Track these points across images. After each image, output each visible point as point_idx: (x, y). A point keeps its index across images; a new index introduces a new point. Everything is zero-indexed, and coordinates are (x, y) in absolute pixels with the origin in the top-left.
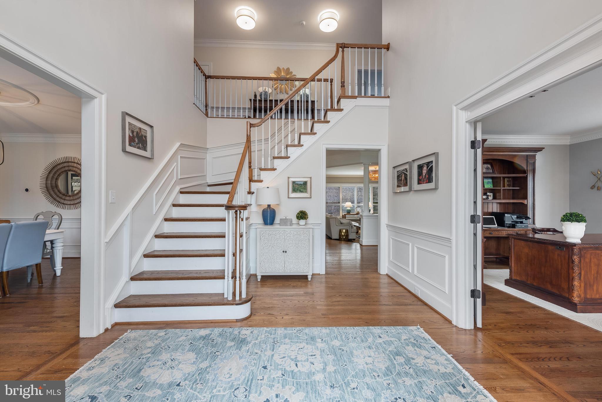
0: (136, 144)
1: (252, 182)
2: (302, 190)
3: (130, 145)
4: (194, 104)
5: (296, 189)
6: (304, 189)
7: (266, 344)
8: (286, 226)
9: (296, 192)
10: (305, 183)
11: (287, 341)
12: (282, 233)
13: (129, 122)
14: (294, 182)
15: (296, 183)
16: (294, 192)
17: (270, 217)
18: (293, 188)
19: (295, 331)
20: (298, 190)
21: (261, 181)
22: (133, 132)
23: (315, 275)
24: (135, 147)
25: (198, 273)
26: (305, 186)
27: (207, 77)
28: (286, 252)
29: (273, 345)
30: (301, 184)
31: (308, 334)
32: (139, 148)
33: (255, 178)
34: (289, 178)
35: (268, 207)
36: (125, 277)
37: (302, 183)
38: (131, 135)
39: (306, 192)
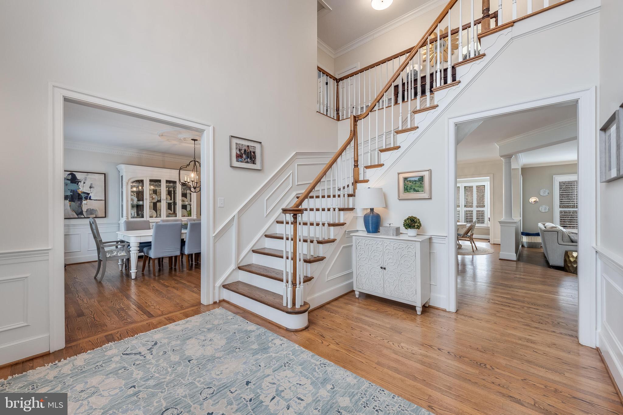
0: (244, 160)
1: (358, 183)
2: (416, 189)
3: (237, 161)
4: (317, 112)
5: (409, 188)
6: (420, 187)
7: (277, 362)
8: (388, 235)
9: (409, 192)
10: (421, 179)
11: (299, 368)
12: (380, 243)
13: (236, 143)
14: (405, 179)
15: (409, 179)
16: (406, 191)
17: (372, 224)
18: (405, 186)
19: (318, 363)
20: (411, 189)
21: (367, 181)
22: (240, 150)
23: (432, 308)
24: (242, 162)
25: (278, 274)
26: (421, 183)
27: (338, 80)
28: (385, 269)
29: (282, 366)
30: (415, 181)
31: (327, 373)
32: (247, 162)
33: (361, 178)
34: (399, 174)
35: (371, 212)
36: (233, 266)
37: (417, 179)
38: (238, 153)
39: (422, 191)
